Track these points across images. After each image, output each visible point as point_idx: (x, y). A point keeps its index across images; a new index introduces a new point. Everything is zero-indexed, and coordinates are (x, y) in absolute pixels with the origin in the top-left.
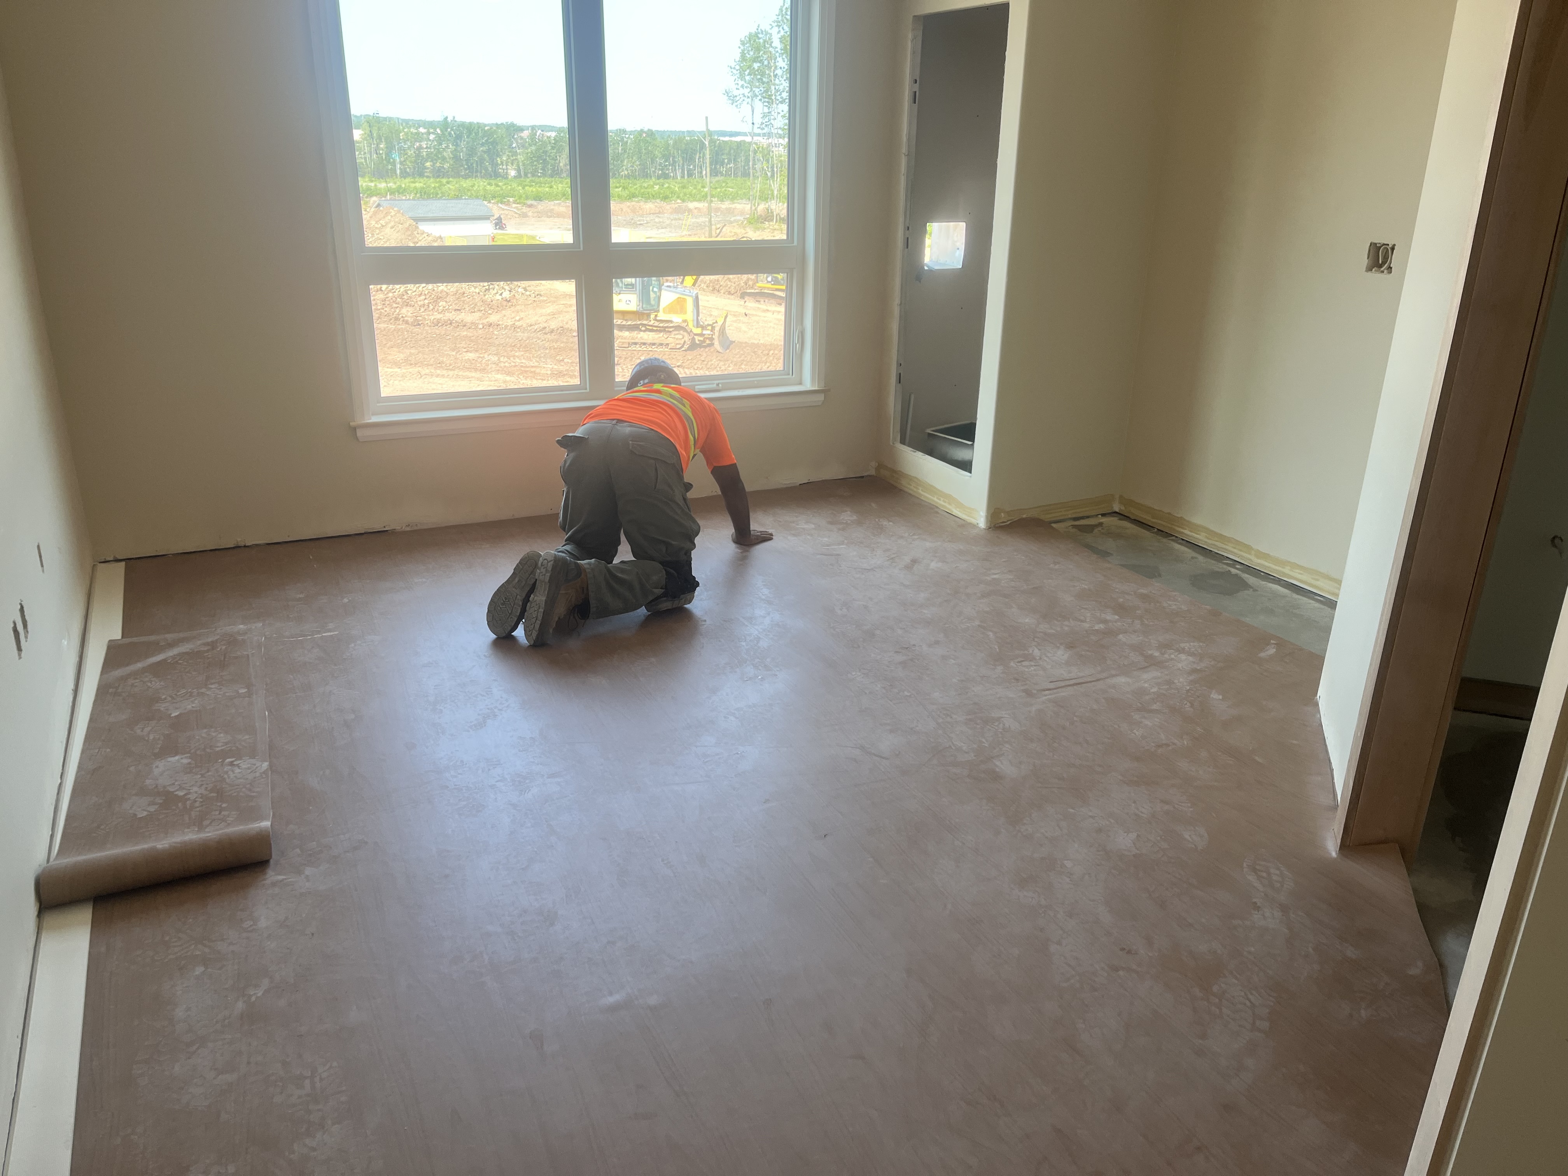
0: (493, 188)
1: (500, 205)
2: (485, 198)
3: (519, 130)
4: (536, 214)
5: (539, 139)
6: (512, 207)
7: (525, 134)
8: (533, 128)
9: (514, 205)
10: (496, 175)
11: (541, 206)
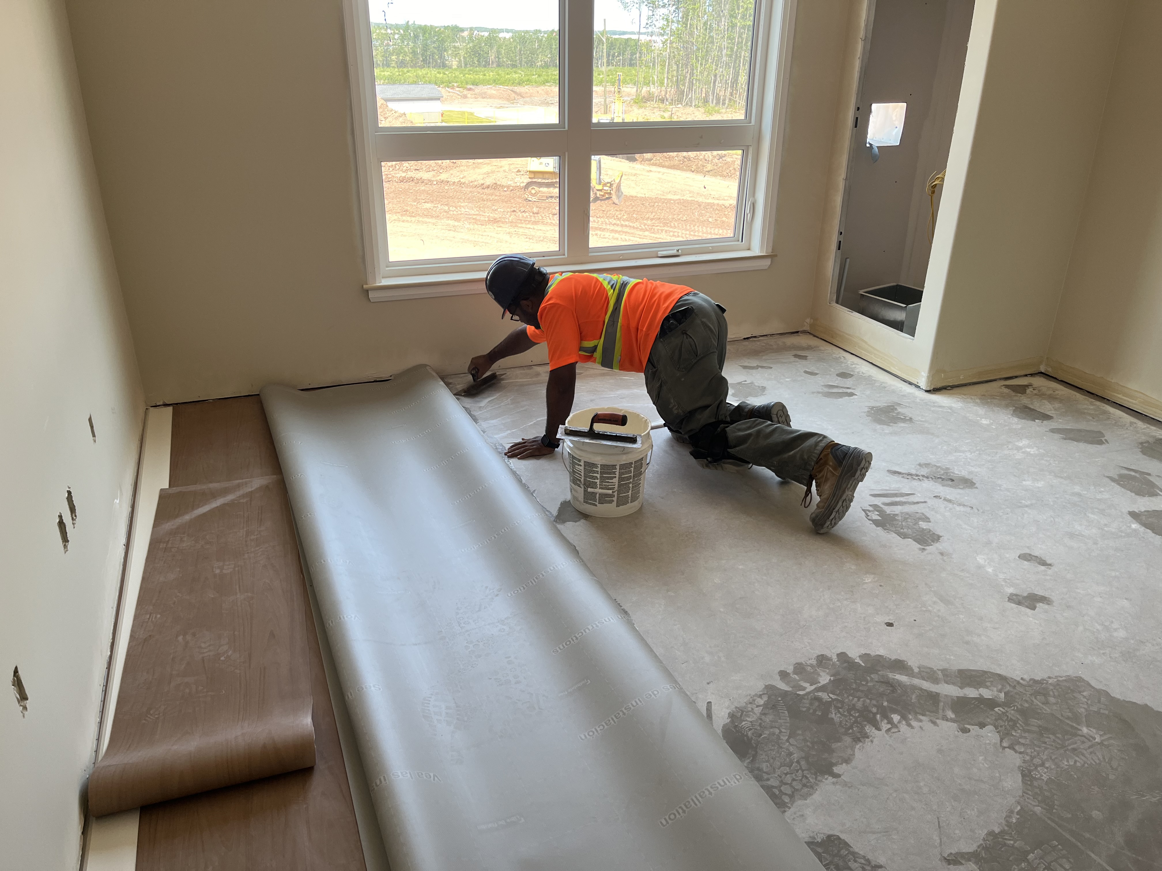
0: (441, 75)
1: (447, 88)
2: (436, 84)
3: (461, 31)
4: (473, 96)
5: (475, 38)
6: (456, 90)
7: (465, 34)
8: (471, 29)
9: (457, 89)
10: (444, 66)
11: (478, 89)
